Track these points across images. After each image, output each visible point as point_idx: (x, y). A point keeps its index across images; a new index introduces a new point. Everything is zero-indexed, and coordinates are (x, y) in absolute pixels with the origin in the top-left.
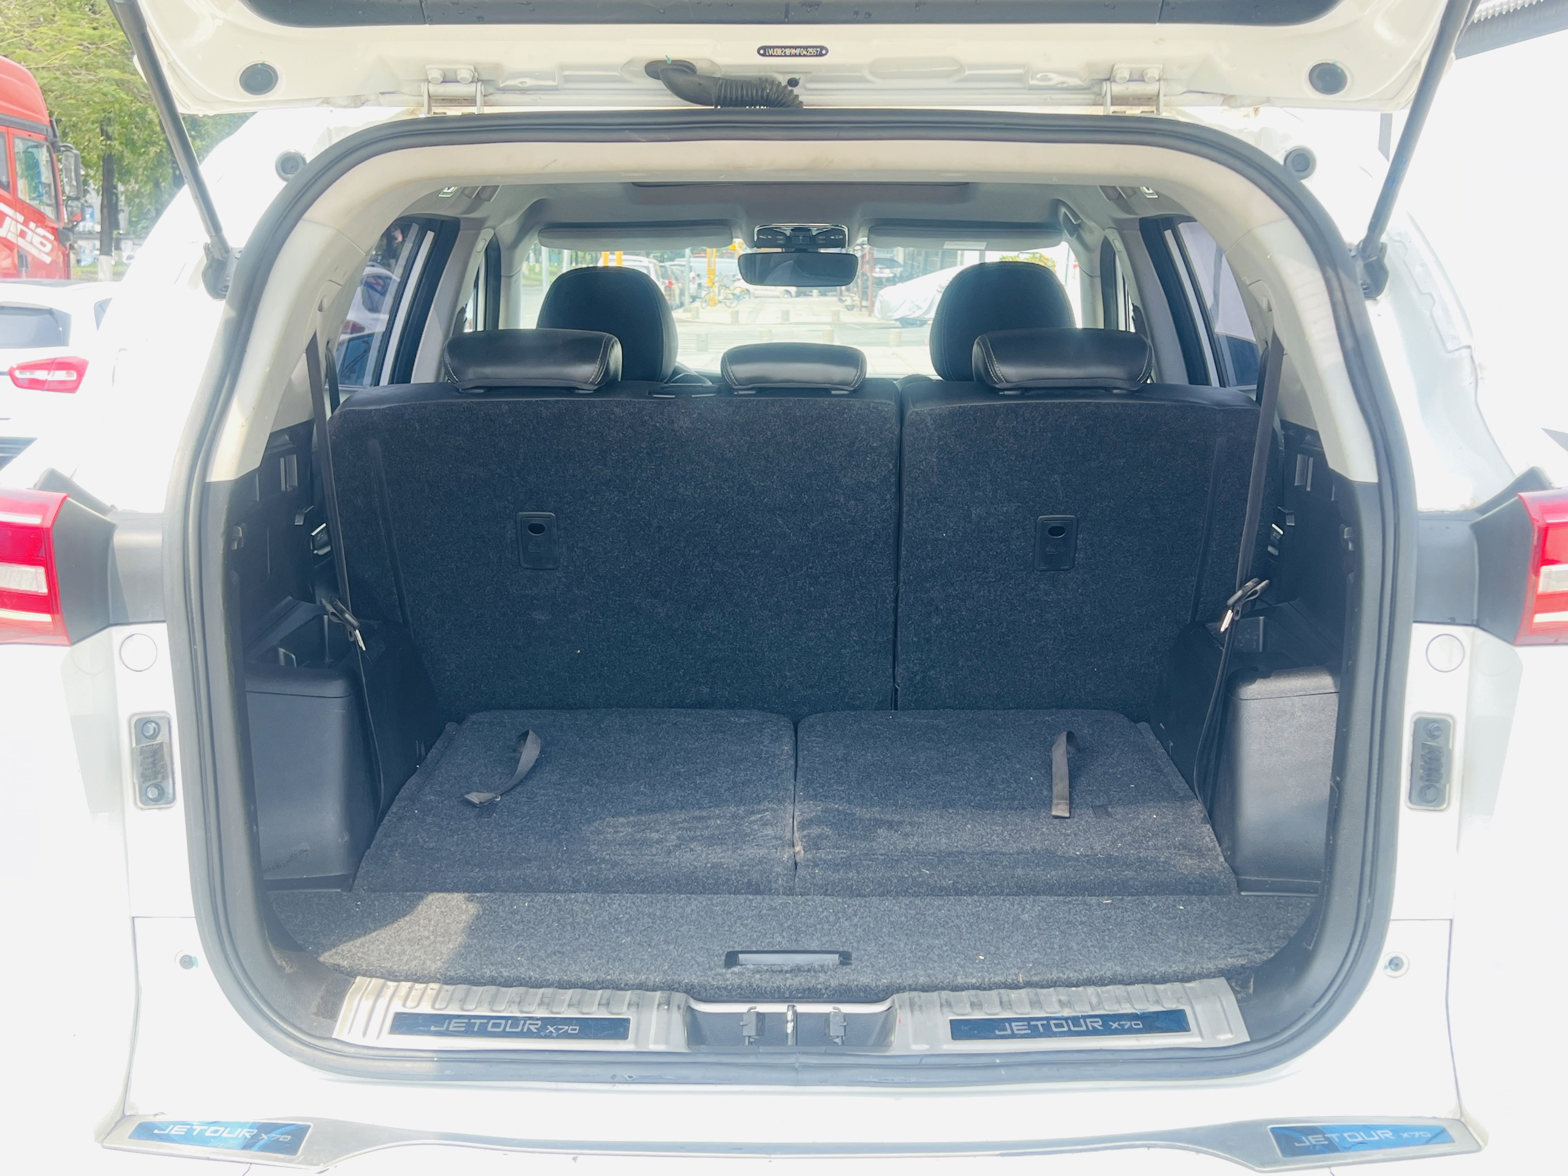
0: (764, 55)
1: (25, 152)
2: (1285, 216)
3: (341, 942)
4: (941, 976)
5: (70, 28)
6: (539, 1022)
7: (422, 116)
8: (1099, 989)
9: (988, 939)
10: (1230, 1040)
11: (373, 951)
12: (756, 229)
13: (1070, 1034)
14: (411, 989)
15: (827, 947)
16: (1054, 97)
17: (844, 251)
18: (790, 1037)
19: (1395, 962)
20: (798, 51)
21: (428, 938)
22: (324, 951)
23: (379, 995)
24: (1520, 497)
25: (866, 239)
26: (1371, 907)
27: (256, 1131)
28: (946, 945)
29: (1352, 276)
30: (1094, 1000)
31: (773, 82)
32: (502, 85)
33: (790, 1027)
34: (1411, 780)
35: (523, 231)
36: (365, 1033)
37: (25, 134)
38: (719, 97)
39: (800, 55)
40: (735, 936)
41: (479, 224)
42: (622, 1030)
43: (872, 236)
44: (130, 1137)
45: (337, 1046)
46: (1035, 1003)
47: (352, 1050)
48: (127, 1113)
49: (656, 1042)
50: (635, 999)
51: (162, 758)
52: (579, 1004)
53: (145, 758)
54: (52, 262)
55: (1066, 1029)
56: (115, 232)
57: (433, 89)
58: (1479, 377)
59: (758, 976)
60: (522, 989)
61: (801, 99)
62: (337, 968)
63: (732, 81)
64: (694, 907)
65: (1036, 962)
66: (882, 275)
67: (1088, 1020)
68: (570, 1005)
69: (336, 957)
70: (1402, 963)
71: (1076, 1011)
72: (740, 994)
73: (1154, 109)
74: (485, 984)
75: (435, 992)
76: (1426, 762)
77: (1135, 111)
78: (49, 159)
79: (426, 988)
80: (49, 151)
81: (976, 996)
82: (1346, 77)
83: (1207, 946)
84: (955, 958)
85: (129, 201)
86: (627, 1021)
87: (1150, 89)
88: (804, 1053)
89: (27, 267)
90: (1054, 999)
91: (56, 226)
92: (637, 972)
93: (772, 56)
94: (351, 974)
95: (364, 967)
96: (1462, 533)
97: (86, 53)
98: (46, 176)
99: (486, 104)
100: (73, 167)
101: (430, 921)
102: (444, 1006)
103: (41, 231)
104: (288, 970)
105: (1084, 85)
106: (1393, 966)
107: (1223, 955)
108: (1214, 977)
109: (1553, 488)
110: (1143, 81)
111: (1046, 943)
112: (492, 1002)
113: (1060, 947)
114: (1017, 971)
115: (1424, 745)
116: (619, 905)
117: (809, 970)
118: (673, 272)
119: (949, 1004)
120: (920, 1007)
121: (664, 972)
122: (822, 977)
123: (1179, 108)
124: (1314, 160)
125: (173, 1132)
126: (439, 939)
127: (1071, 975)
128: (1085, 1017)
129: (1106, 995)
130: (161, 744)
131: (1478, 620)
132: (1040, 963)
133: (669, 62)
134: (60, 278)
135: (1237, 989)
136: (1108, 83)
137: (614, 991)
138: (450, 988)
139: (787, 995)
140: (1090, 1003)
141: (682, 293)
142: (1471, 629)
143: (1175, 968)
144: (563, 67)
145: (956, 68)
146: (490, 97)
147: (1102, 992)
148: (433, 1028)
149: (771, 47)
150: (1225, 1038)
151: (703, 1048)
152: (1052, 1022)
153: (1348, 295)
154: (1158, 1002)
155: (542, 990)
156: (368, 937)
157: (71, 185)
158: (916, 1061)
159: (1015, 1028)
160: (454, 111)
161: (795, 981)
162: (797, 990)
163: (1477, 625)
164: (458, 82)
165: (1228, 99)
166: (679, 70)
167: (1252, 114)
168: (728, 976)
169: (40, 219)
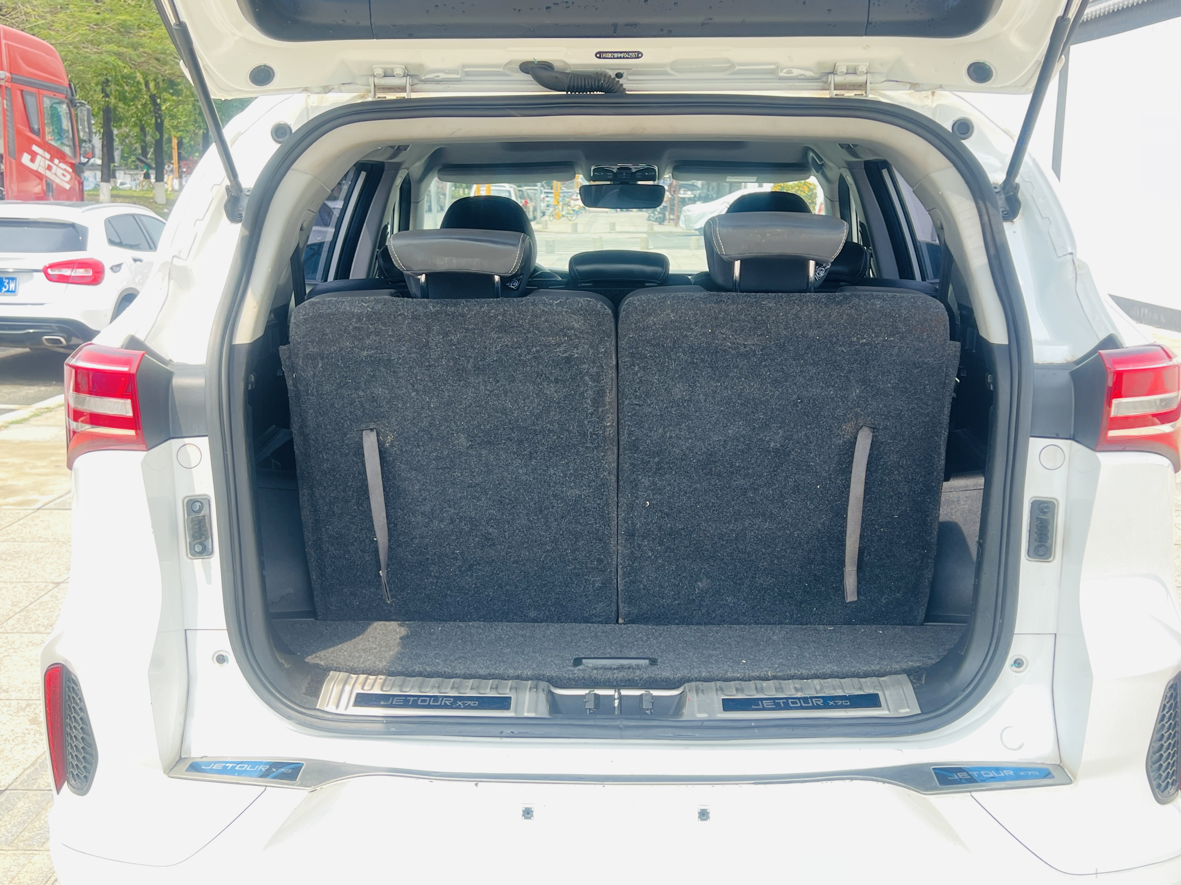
0: (600, 58)
1: (51, 107)
2: (952, 165)
3: (318, 650)
4: (716, 671)
5: (80, 14)
6: (452, 699)
7: (370, 99)
8: (822, 681)
9: (749, 651)
10: (908, 712)
11: (340, 656)
12: (593, 168)
13: (801, 708)
14: (366, 679)
15: (641, 655)
16: (796, 84)
17: (656, 183)
18: (616, 709)
19: (1019, 661)
20: (622, 55)
21: (376, 648)
22: (308, 655)
23: (345, 683)
24: (1100, 353)
25: (671, 175)
26: (1002, 625)
27: (268, 767)
28: (720, 654)
29: (995, 206)
30: (818, 688)
31: (605, 75)
32: (423, 78)
33: (616, 703)
34: (1029, 541)
35: (427, 170)
36: (337, 706)
37: (51, 94)
38: (569, 86)
39: (624, 58)
40: (579, 649)
41: (397, 167)
42: (506, 704)
43: (675, 173)
44: (187, 771)
45: (319, 714)
46: (779, 689)
47: (330, 716)
48: (183, 757)
49: (528, 712)
50: (514, 685)
51: (205, 526)
52: (478, 688)
53: (194, 525)
54: (70, 188)
55: (799, 705)
56: (112, 165)
57: (377, 81)
58: (1078, 274)
59: (595, 672)
60: (440, 679)
61: (624, 86)
62: (317, 666)
63: (578, 75)
64: (552, 631)
65: (781, 664)
66: (685, 196)
67: (814, 700)
68: (471, 689)
69: (316, 659)
70: (1023, 663)
71: (805, 694)
72: (584, 683)
73: (863, 92)
74: (415, 676)
75: (382, 681)
76: (1038, 529)
77: (850, 94)
78: (68, 111)
79: (376, 679)
80: (68, 106)
81: (740, 684)
82: (992, 72)
83: (896, 655)
84: (726, 662)
85: (122, 142)
86: (510, 698)
87: (861, 79)
88: (626, 719)
89: (52, 192)
90: (792, 686)
91: (74, 162)
92: (515, 669)
93: (605, 58)
94: (326, 670)
95: (335, 665)
96: (1064, 378)
97: (91, 32)
98: (66, 124)
99: (413, 91)
100: (86, 118)
101: (376, 638)
102: (389, 689)
103: (63, 165)
104: (286, 666)
105: (817, 76)
106: (1017, 665)
107: (906, 660)
108: (899, 674)
109: (1123, 348)
110: (856, 73)
111: (788, 653)
112: (420, 687)
113: (797, 656)
114: (767, 669)
115: (1037, 518)
116: (502, 629)
117: (629, 668)
118: (528, 194)
119: (722, 689)
120: (703, 691)
121: (533, 669)
122: (638, 672)
123: (881, 92)
124: (973, 127)
125: (214, 768)
126: (383, 649)
127: (804, 672)
128: (811, 698)
129: (827, 684)
130: (204, 516)
131: (1074, 435)
132: (783, 665)
133: (536, 63)
134: (77, 200)
135: (914, 681)
136: (832, 75)
137: (500, 680)
138: (393, 678)
139: (615, 684)
140: (816, 689)
141: (535, 209)
142: (1069, 441)
143: (873, 667)
144: (464, 66)
145: (728, 65)
146: (415, 86)
147: (824, 683)
148: (382, 703)
149: (604, 52)
150: (905, 711)
151: (559, 715)
152: (790, 701)
153: (992, 218)
154: (861, 689)
155: (452, 680)
156: (336, 648)
157: (84, 132)
158: (700, 724)
159: (765, 705)
160: (391, 96)
161: (620, 675)
162: (621, 680)
163: (1073, 438)
164: (394, 76)
165: (914, 86)
166: (544, 68)
167: (931, 96)
168: (575, 672)
169: (62, 157)
